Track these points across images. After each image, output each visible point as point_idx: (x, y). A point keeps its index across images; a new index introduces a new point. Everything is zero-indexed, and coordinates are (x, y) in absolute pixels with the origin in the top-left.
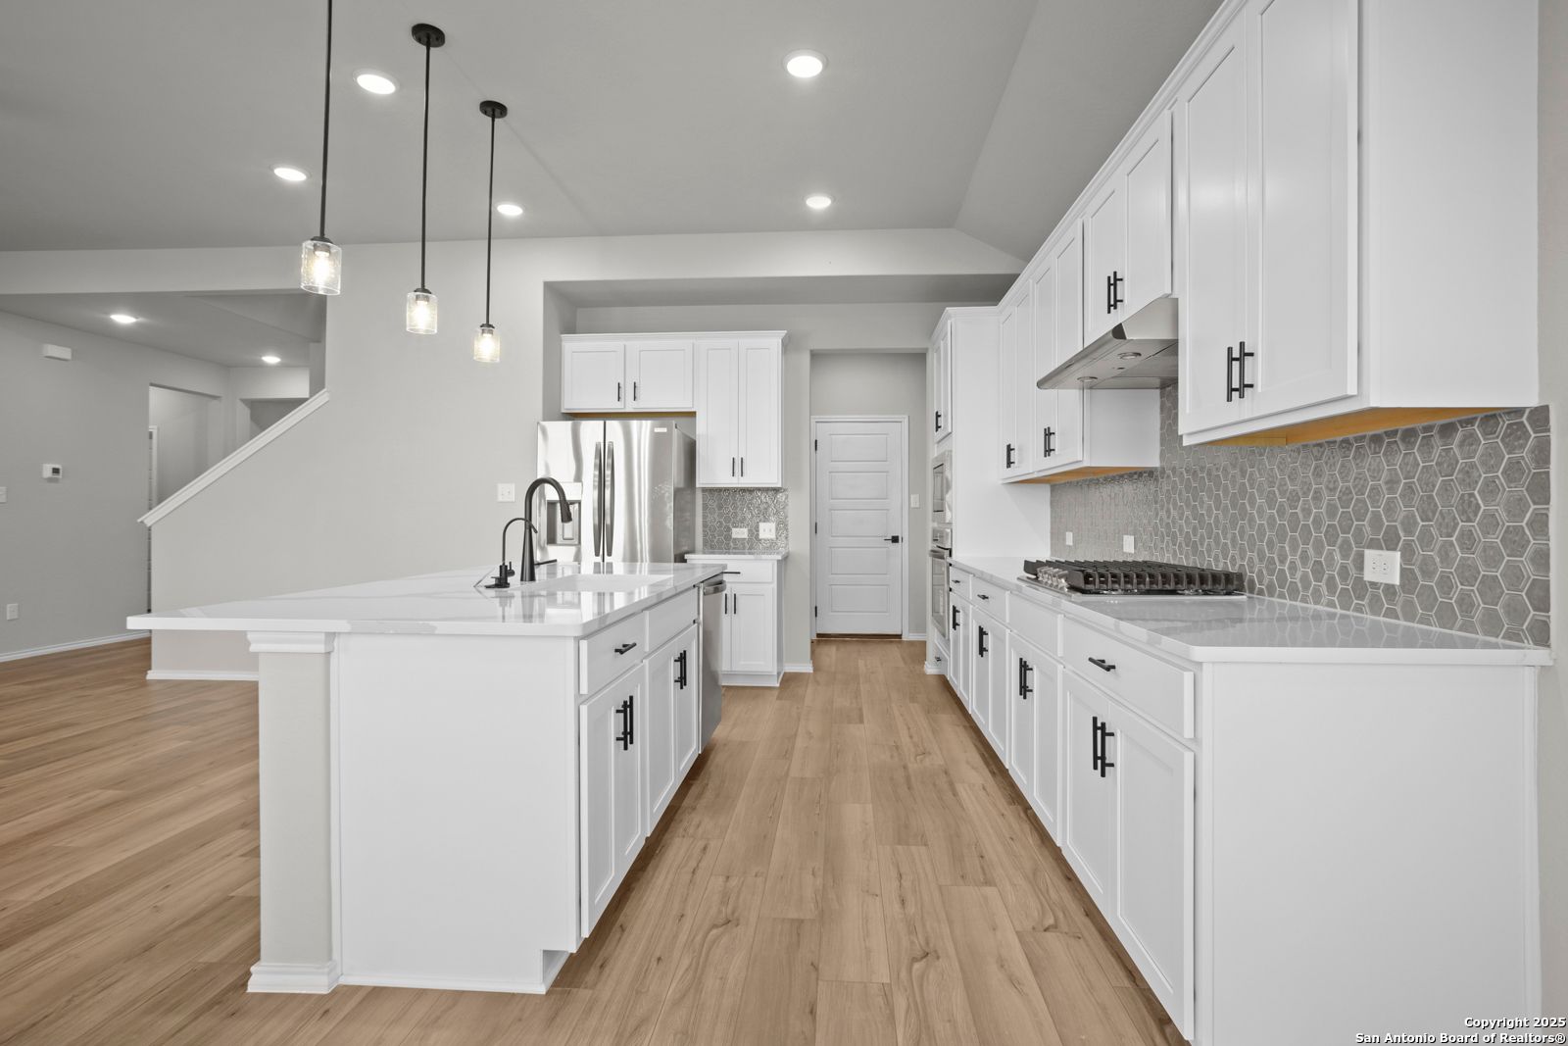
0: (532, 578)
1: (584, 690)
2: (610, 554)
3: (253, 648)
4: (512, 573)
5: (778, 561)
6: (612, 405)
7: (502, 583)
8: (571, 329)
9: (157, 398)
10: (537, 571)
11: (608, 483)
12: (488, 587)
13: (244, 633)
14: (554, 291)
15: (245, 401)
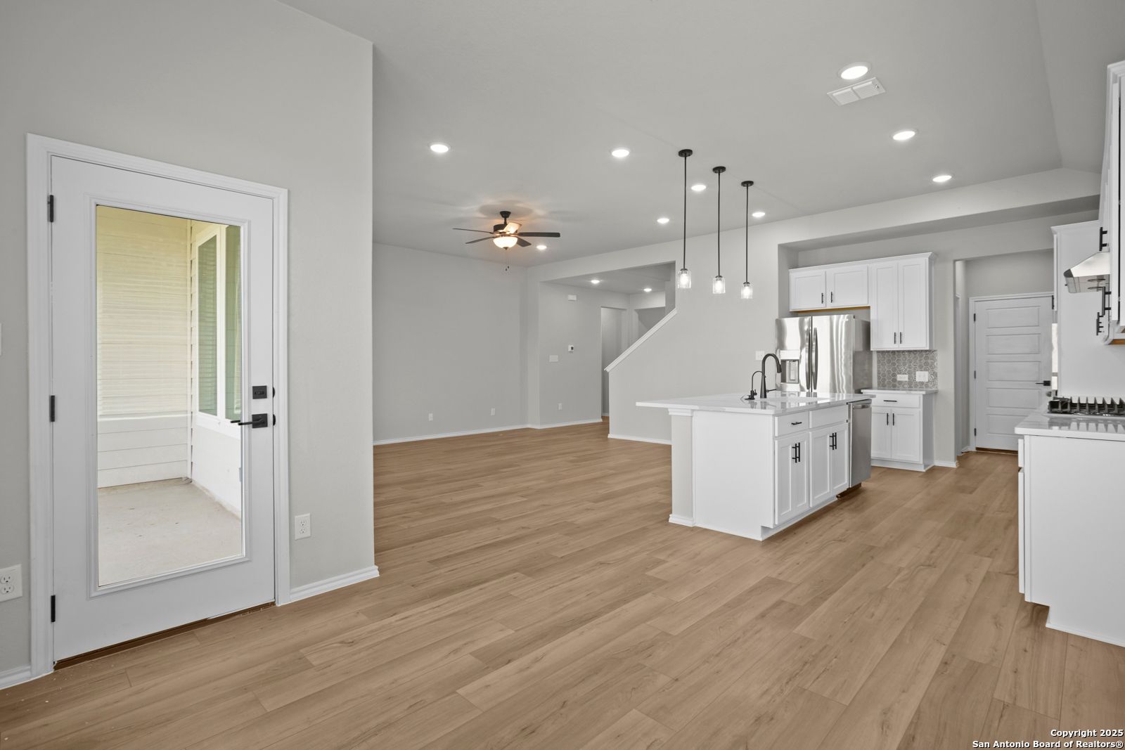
0: (765, 397)
1: (776, 435)
2: (815, 388)
3: (670, 414)
4: (756, 394)
5: (923, 395)
6: (818, 305)
7: (752, 397)
8: (795, 266)
9: (604, 313)
10: (768, 394)
11: (814, 349)
12: (746, 399)
13: (667, 409)
14: (784, 248)
15: (636, 310)
